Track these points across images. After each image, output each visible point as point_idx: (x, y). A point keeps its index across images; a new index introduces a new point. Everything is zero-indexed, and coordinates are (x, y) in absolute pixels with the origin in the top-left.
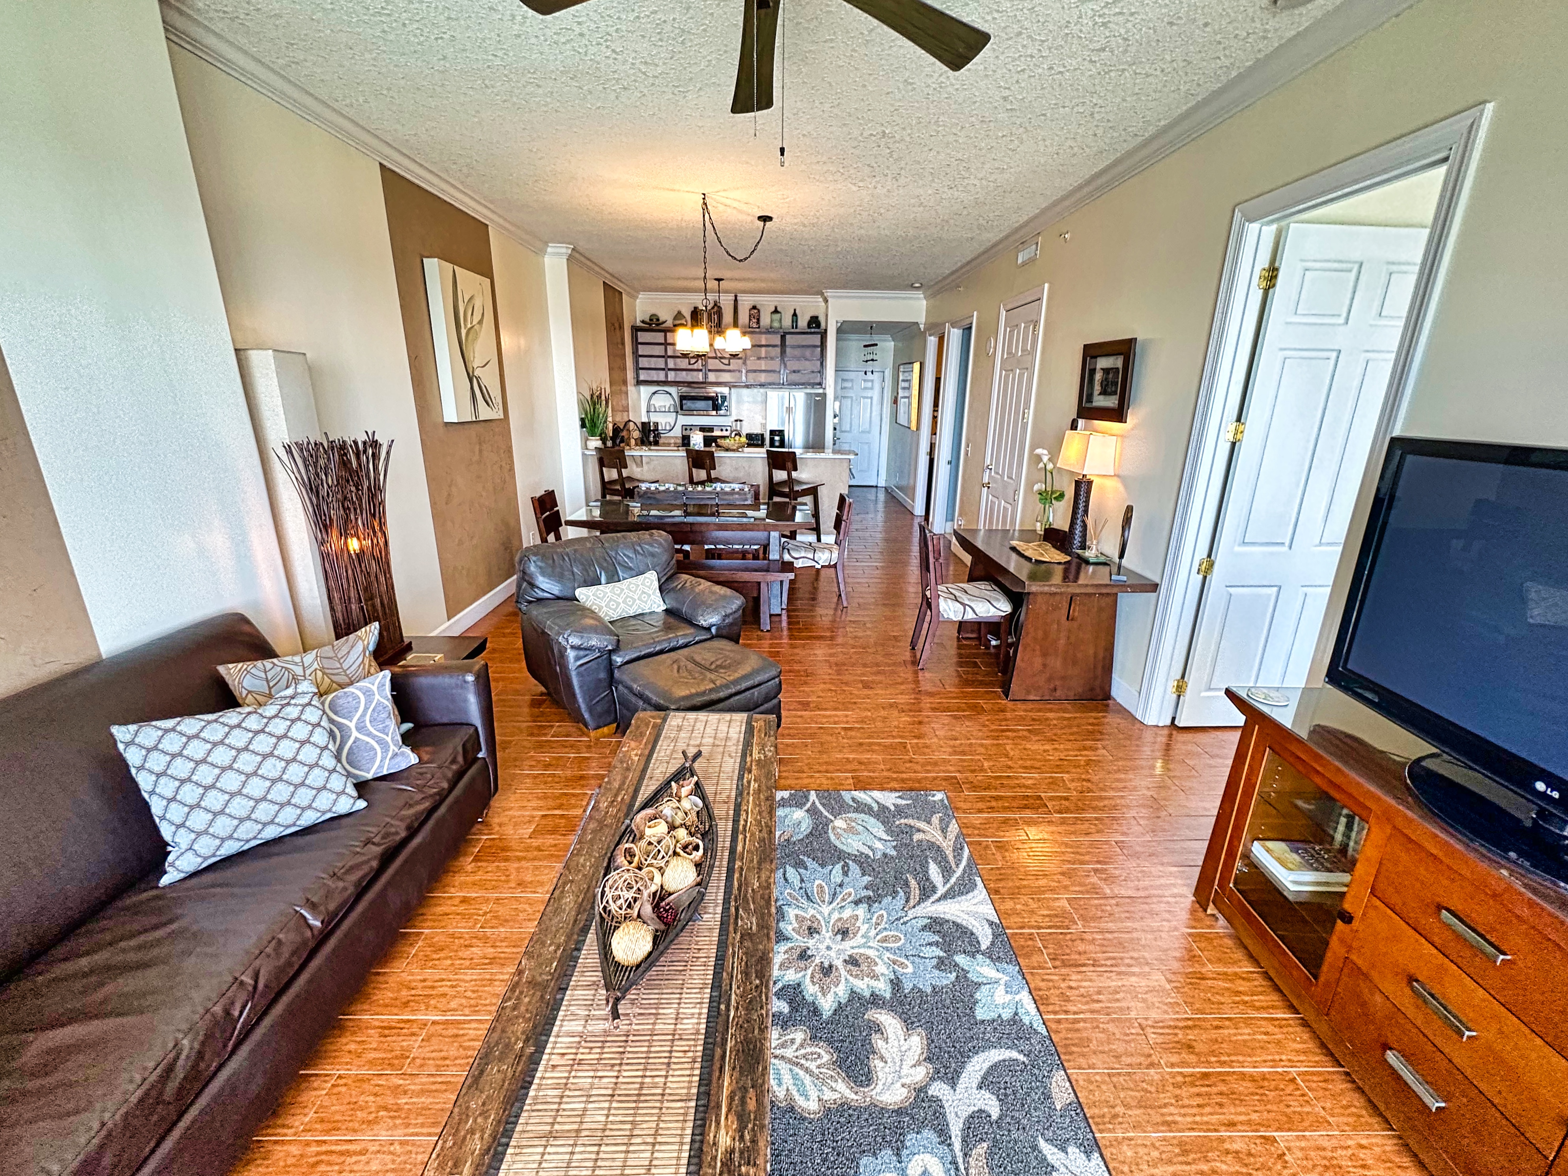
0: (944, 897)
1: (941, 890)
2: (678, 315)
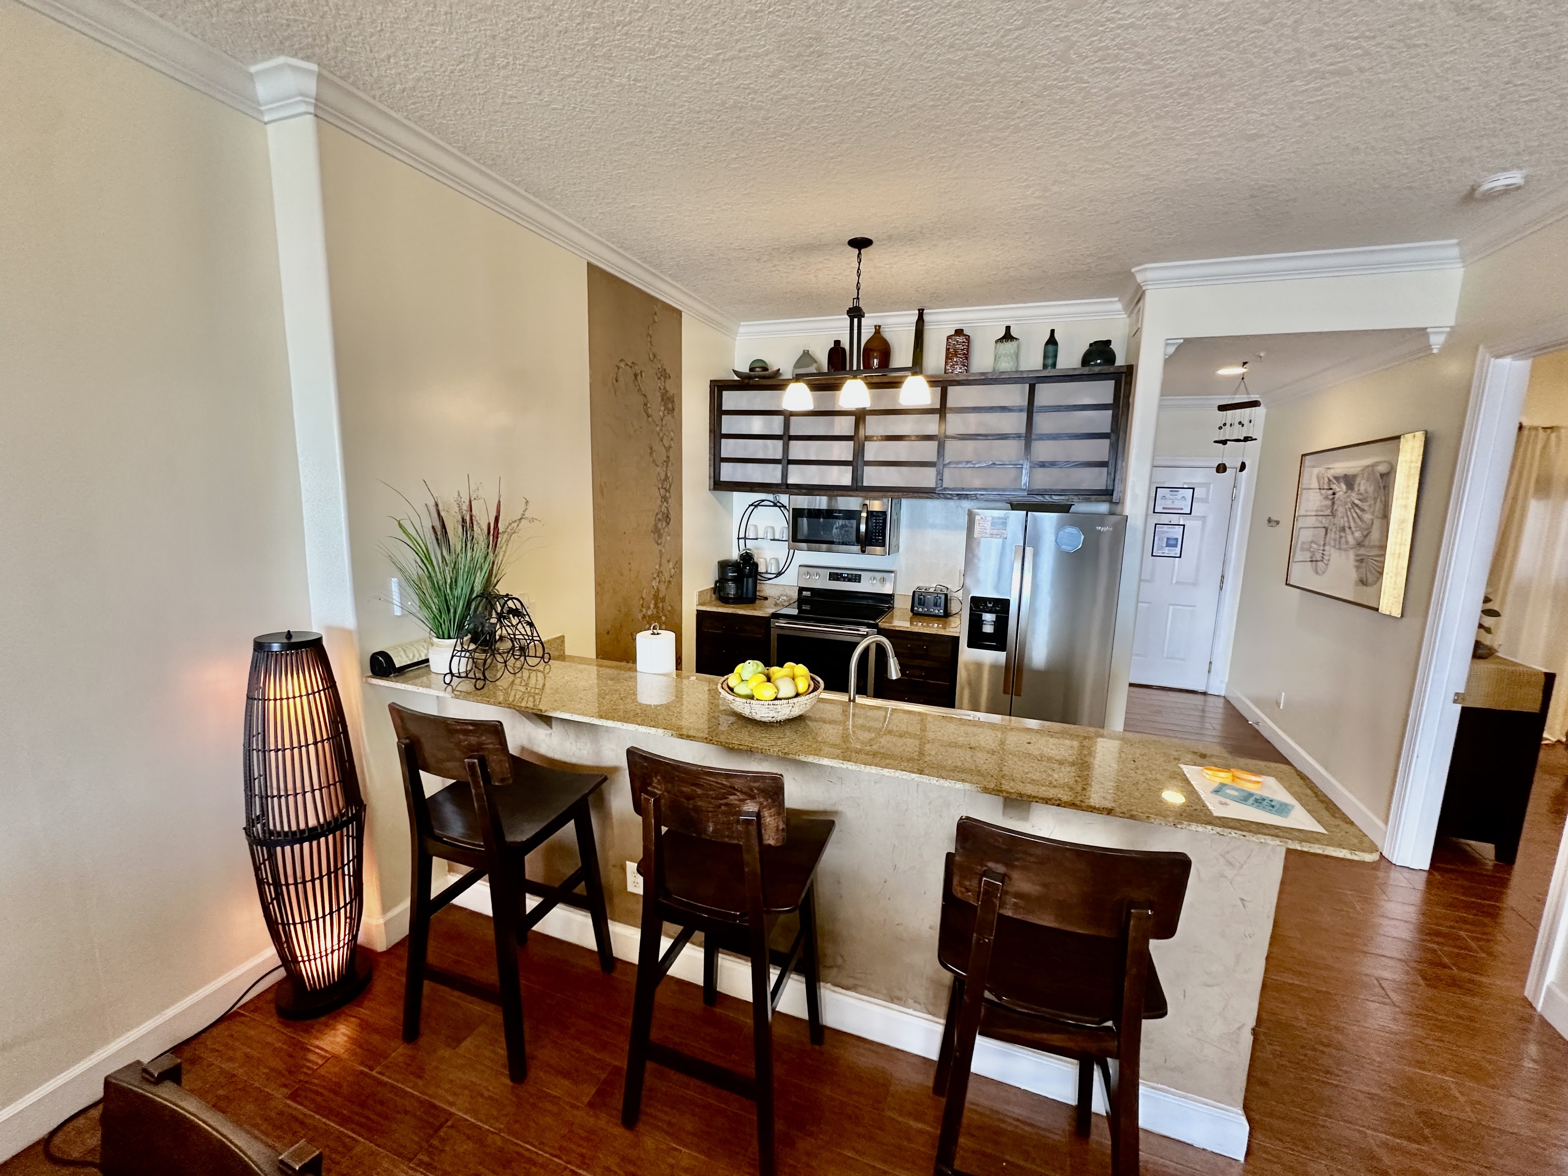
2: (806, 357)
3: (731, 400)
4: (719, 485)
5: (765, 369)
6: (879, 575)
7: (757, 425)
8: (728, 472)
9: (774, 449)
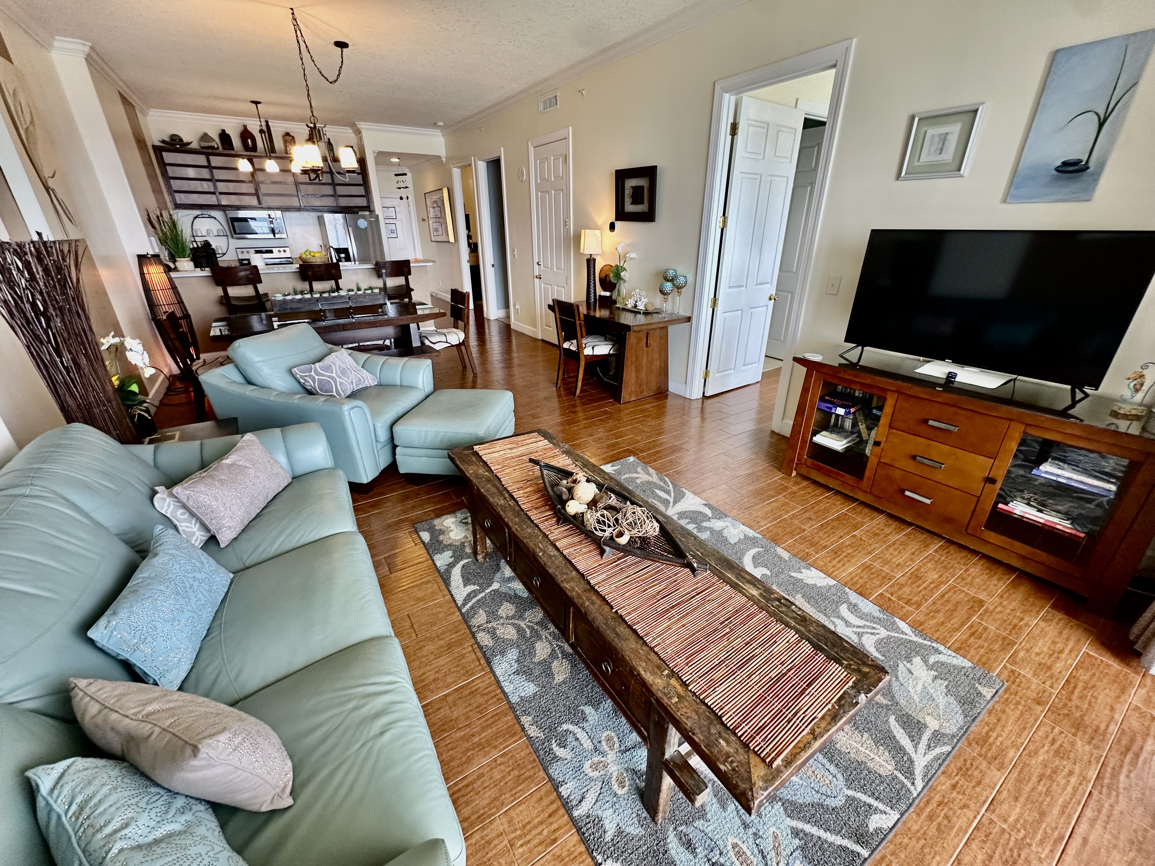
0: (675, 502)
1: (672, 500)
2: (205, 137)
3: (169, 157)
4: (178, 206)
5: (181, 140)
6: (282, 249)
7: (191, 173)
8: (181, 198)
9: (207, 186)
